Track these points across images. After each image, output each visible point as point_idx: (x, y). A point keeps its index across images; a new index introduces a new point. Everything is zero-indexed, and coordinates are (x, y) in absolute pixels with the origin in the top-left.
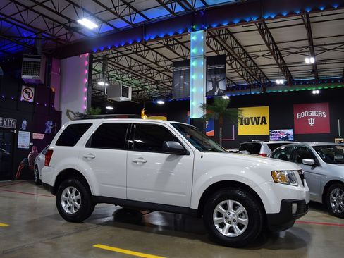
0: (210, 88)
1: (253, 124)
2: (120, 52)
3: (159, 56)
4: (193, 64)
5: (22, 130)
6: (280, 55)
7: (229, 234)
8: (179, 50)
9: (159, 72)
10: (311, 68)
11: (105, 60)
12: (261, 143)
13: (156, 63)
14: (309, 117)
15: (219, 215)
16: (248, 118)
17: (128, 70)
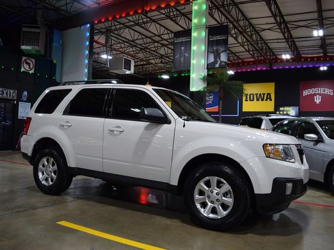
0: (212, 59)
1: (258, 100)
2: (123, 24)
3: (163, 29)
4: (194, 34)
5: (22, 101)
6: (288, 29)
7: (211, 216)
8: (182, 22)
9: (163, 45)
10: (319, 43)
11: (108, 32)
12: (263, 117)
13: (159, 36)
14: (315, 95)
15: (201, 193)
16: (253, 95)
17: (132, 43)
